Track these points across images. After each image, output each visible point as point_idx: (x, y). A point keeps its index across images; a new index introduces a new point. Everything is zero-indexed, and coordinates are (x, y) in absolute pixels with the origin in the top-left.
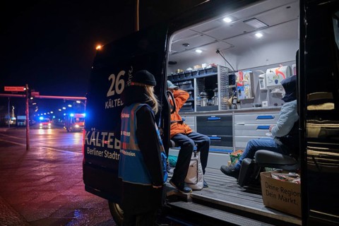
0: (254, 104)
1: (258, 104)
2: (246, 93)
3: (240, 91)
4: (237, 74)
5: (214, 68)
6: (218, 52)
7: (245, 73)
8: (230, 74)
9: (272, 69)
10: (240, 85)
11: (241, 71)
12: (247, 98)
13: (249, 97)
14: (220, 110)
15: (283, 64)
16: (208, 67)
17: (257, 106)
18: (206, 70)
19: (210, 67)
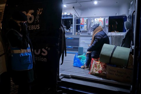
0: (87, 33)
1: (89, 33)
2: (84, 28)
3: (82, 27)
4: (81, 19)
5: (71, 15)
6: (74, 8)
7: (85, 19)
8: (77, 19)
9: (97, 19)
10: (82, 24)
11: (83, 18)
12: (85, 30)
13: (86, 30)
14: (73, 35)
15: (102, 17)
16: (68, 14)
17: (88, 34)
18: (67, 16)
19: (69, 14)
